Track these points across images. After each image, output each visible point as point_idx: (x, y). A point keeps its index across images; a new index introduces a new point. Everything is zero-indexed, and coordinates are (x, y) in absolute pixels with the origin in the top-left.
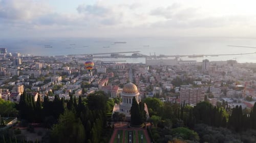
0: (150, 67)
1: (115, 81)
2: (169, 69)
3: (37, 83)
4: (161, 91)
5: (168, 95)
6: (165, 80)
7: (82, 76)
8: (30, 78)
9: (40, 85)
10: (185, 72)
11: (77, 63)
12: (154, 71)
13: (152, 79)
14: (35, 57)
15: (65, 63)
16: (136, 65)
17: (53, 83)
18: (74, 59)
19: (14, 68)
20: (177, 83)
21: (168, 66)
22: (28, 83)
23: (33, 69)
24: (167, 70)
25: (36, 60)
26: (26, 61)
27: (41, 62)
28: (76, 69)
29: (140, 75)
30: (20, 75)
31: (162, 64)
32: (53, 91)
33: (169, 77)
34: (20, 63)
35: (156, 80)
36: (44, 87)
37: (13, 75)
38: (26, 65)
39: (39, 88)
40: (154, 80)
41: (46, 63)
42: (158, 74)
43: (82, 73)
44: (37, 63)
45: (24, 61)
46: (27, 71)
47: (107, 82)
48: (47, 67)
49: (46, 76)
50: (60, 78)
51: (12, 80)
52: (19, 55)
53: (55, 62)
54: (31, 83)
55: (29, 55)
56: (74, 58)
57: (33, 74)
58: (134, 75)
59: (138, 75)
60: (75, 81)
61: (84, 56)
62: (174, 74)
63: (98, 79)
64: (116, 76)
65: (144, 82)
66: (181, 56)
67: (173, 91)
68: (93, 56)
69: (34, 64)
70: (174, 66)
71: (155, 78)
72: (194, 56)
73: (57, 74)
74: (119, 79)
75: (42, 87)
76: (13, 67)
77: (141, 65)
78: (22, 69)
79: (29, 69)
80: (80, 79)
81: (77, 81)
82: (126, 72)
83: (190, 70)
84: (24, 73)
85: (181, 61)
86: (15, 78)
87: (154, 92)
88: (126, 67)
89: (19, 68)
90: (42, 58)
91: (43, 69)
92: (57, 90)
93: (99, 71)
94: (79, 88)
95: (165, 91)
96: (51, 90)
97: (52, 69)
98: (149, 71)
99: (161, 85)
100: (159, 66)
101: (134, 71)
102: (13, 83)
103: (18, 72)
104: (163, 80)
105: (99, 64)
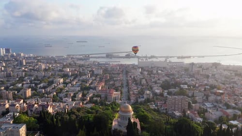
0: (142, 68)
1: (111, 83)
2: (159, 71)
3: (42, 85)
4: (151, 95)
5: (157, 99)
6: (156, 83)
7: (81, 78)
8: (35, 80)
9: (44, 88)
10: (173, 74)
11: (75, 63)
12: (146, 73)
13: (144, 81)
14: (37, 57)
15: (65, 64)
16: (129, 65)
17: (56, 85)
18: (73, 60)
19: (19, 69)
20: (166, 86)
21: (158, 67)
22: (34, 85)
23: (36, 70)
24: (157, 72)
25: (39, 61)
26: (30, 61)
27: (43, 63)
28: (75, 70)
29: (132, 77)
30: (25, 76)
31: (153, 66)
32: (57, 94)
33: (159, 80)
34: (24, 64)
35: (147, 83)
36: (48, 89)
37: (19, 77)
38: (30, 66)
39: (43, 90)
40: (145, 82)
41: (47, 63)
42: (149, 76)
43: (81, 74)
44: (39, 63)
45: (27, 61)
46: (31, 72)
47: (103, 84)
48: (49, 68)
49: (49, 78)
50: (62, 80)
51: (19, 82)
52: (22, 54)
53: (56, 62)
54: (36, 84)
55: (31, 55)
56: (73, 58)
57: (37, 76)
58: (127, 77)
59: (131, 77)
60: (75, 83)
61: (82, 56)
62: (163, 77)
63: (95, 81)
64: (111, 78)
65: (136, 84)
66: (171, 57)
67: (162, 95)
68: (90, 56)
69: (37, 65)
70: (164, 68)
71: (146, 80)
72: (183, 58)
73: (58, 75)
74: (114, 81)
75: (46, 89)
76: (18, 67)
77: (134, 67)
78: (26, 69)
79: (32, 69)
80: (79, 80)
81: (76, 83)
82: (119, 74)
83: (178, 72)
84: (28, 73)
85: (170, 62)
86: (21, 80)
87: (145, 97)
88: (120, 68)
89: (23, 68)
90: (44, 58)
91: (45, 70)
92: (60, 93)
93: (96, 72)
94: (79, 91)
95: (155, 94)
96: (55, 93)
97: (53, 70)
98: (141, 73)
99: (151, 88)
100: (150, 67)
101: (127, 73)
102: (20, 85)
103: (24, 73)
104: (154, 82)
105: (95, 65)
